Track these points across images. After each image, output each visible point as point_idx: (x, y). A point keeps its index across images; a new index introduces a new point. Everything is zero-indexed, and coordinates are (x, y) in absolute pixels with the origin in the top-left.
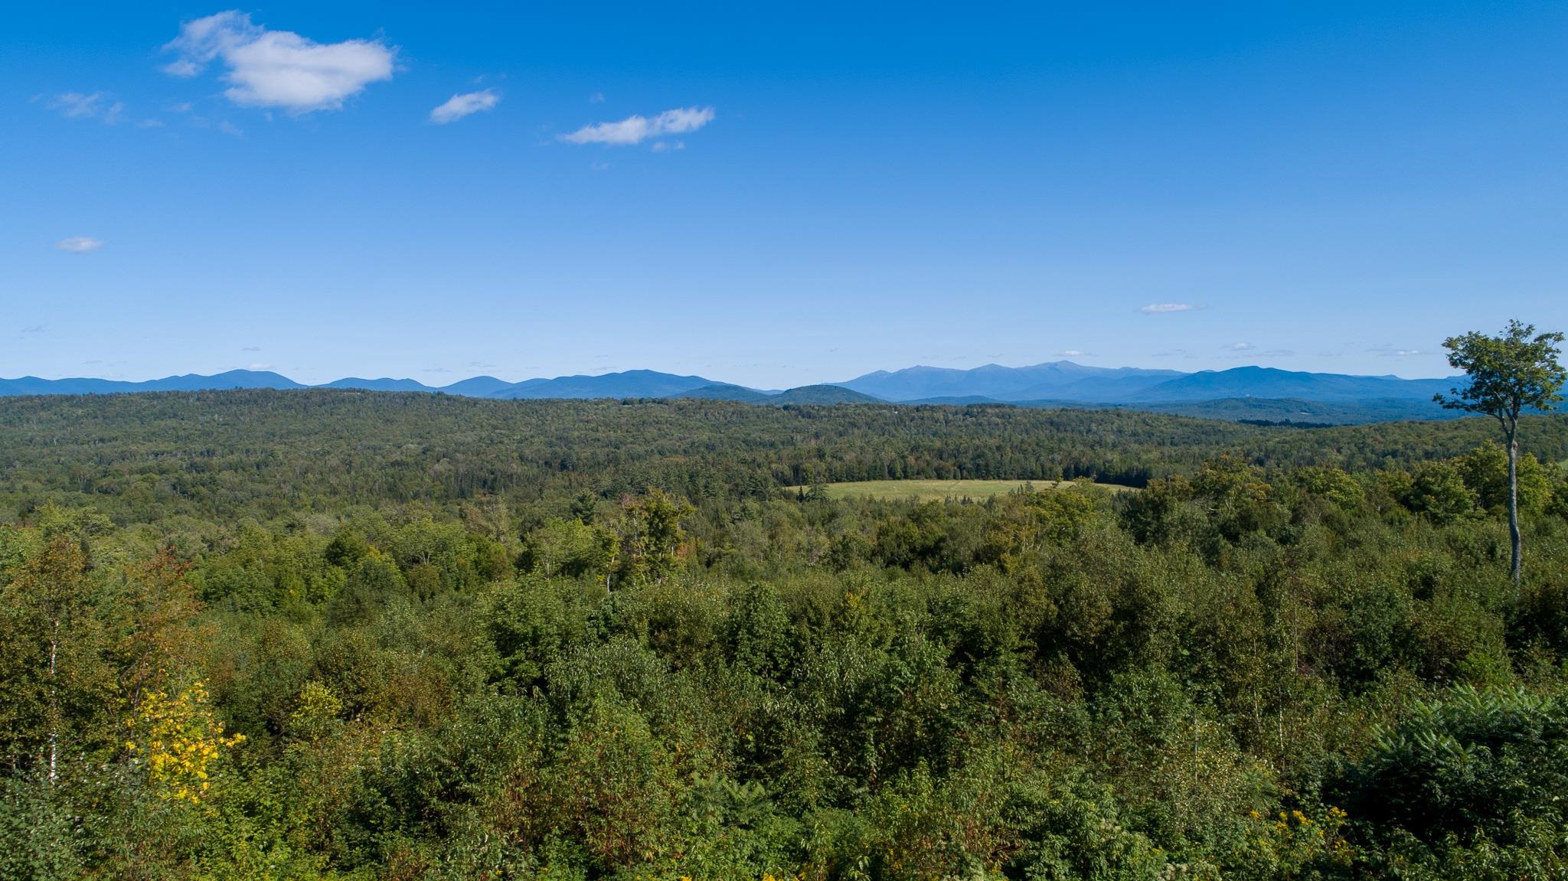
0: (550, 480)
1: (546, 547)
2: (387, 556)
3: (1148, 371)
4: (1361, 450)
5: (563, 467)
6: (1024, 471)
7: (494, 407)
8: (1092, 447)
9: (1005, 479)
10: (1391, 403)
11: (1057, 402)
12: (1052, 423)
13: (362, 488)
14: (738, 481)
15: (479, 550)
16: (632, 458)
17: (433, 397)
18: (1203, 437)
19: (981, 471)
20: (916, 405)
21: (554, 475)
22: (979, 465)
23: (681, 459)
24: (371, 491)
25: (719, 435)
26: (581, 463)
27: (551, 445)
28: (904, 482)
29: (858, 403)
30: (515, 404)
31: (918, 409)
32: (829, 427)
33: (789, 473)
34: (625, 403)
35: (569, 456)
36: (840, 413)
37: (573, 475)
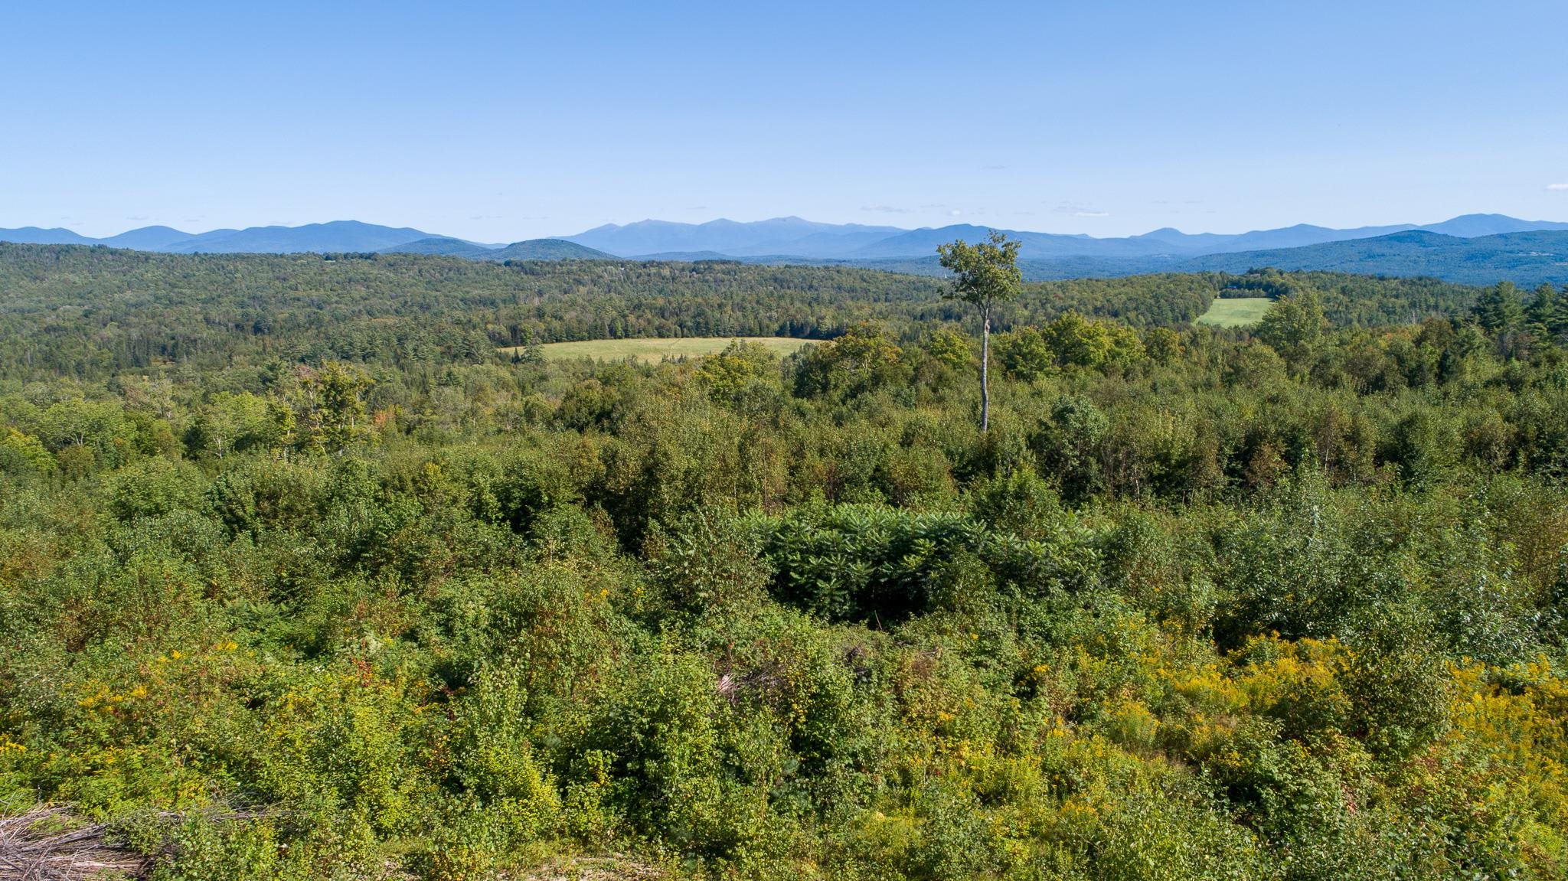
0: (242, 346)
1: (216, 423)
2: (32, 438)
3: (871, 228)
4: (1043, 305)
5: (257, 329)
6: (743, 328)
7: (168, 261)
8: (810, 305)
9: (724, 337)
10: (1082, 259)
11: (779, 258)
12: (776, 280)
13: (9, 358)
14: (451, 343)
15: (139, 429)
16: (337, 319)
17: (93, 251)
18: (915, 293)
19: (702, 329)
20: (644, 260)
21: (245, 339)
22: (699, 323)
23: (391, 320)
24: (21, 361)
25: (434, 293)
26: (278, 326)
27: (242, 305)
28: (625, 341)
29: (583, 259)
30: (196, 259)
31: (645, 266)
32: (552, 284)
33: (506, 333)
34: (328, 258)
35: (264, 318)
36: (565, 269)
37: (268, 339)
